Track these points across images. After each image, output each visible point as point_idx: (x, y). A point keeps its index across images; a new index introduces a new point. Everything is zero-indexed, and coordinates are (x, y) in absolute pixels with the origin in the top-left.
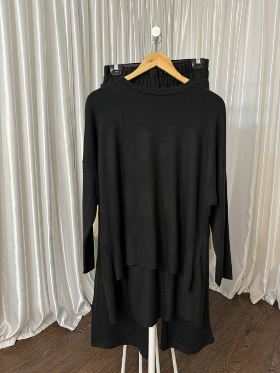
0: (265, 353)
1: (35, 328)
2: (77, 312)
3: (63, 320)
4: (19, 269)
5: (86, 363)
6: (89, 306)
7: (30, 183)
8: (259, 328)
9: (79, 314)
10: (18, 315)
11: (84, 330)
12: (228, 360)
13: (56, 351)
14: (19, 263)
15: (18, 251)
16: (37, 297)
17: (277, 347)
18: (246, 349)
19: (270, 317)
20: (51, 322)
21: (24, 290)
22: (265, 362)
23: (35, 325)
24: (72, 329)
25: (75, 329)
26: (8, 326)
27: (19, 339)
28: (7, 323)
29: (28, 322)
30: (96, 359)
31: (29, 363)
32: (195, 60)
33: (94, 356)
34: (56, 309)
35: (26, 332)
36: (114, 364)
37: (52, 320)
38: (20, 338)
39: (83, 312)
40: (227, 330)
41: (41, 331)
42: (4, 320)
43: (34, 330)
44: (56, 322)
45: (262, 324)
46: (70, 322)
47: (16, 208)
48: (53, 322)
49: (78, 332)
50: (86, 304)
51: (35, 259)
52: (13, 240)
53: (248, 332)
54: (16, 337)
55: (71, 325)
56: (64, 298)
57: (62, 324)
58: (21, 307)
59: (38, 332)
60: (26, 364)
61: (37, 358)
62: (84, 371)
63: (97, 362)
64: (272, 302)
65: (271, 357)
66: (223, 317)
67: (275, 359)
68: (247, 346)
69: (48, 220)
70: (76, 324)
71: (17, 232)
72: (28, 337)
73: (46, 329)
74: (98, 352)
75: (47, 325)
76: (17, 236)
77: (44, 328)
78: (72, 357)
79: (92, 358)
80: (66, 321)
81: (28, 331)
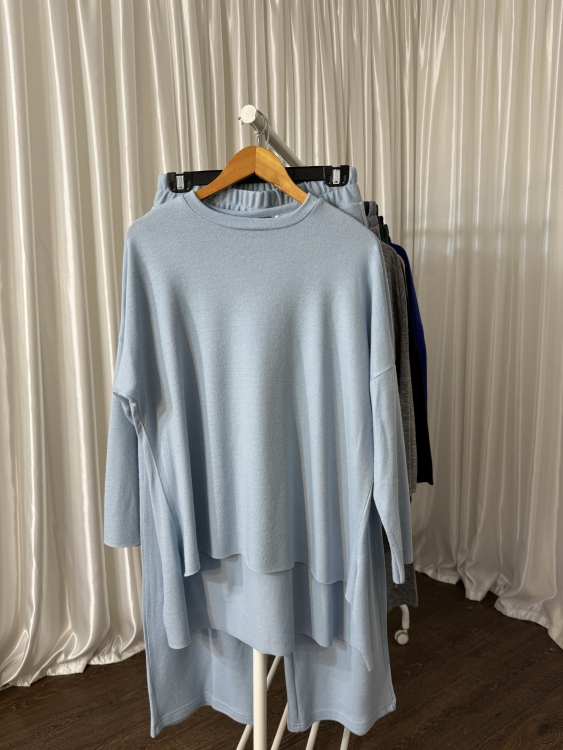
1: (123, 647)
23: (124, 641)
26: (73, 637)
27: (92, 663)
28: (73, 633)
31: (96, 709)
35: (106, 653)
38: (95, 662)
40: (498, 715)
41: (132, 654)
42: (67, 625)
43: (121, 650)
53: (545, 729)
54: (87, 658)
59: (126, 656)
60: (92, 710)
61: (111, 702)
66: (496, 686)
72: (108, 662)
81: (110, 651)
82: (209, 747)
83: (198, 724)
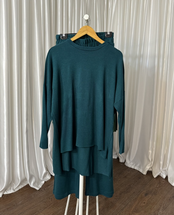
0: (155, 207)
1: (15, 187)
2: (42, 179)
3: (32, 183)
4: (7, 149)
5: (44, 209)
6: (50, 175)
7: (16, 98)
8: (154, 192)
9: (43, 180)
10: (4, 178)
11: (45, 190)
12: (132, 210)
13: (27, 201)
14: (6, 146)
15: (6, 139)
16: (17, 168)
17: (163, 204)
18: (144, 204)
19: (162, 185)
20: (25, 185)
21: (9, 163)
22: (154, 212)
23: (15, 185)
24: (38, 189)
25: (40, 189)
27: (4, 194)
29: (11, 184)
30: (50, 207)
31: (9, 208)
32: (107, 33)
33: (50, 205)
34: (28, 176)
35: (9, 190)
36: (61, 211)
37: (26, 183)
38: (6, 193)
39: (46, 179)
40: (134, 193)
41: (19, 189)
43: (14, 188)
44: (28, 184)
45: (156, 190)
46: (37, 185)
47: (6, 112)
48: (27, 184)
49: (41, 191)
50: (48, 174)
51: (17, 144)
52: (4, 132)
53: (146, 194)
54: (3, 192)
55: (37, 187)
56: (34, 169)
57: (32, 186)
58: (7, 173)
59: (16, 190)
60: (8, 209)
61: (14, 205)
62: (42, 214)
63: (51, 209)
64: (164, 177)
65: (159, 209)
66: (132, 185)
67: (160, 211)
68: (144, 203)
69: (25, 120)
70: (40, 186)
71: (6, 127)
72: (10, 193)
73: (22, 188)
74: (52, 203)
75: (23, 186)
76: (6, 130)
77: (20, 187)
78: (36, 205)
79: (48, 207)
80: (34, 184)
81: (10, 189)
82: (52, 214)
83: (46, 208)
